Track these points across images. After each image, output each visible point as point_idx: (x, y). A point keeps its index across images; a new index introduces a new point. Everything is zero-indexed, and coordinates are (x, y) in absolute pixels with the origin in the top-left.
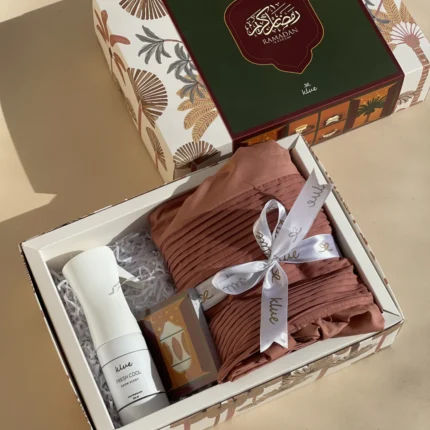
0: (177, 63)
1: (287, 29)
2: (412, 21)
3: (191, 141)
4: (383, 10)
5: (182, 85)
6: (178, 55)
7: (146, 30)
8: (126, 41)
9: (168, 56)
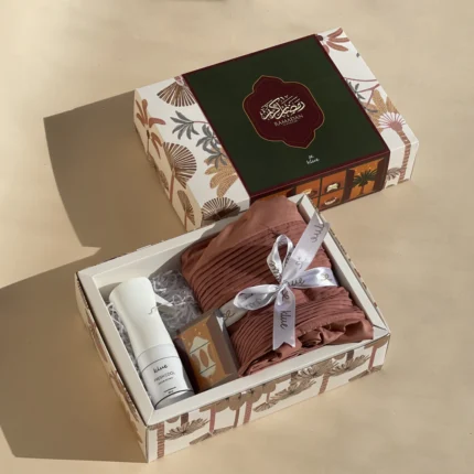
0: (203, 139)
1: (294, 115)
2: (396, 112)
3: (216, 197)
4: (372, 102)
5: (208, 155)
6: (205, 133)
7: (179, 114)
8: (162, 122)
9: (197, 133)
